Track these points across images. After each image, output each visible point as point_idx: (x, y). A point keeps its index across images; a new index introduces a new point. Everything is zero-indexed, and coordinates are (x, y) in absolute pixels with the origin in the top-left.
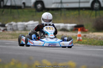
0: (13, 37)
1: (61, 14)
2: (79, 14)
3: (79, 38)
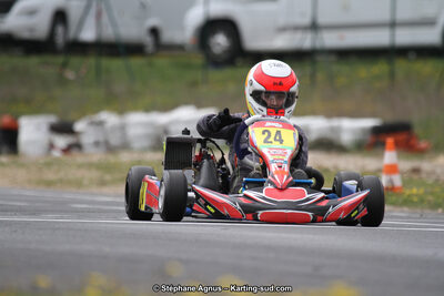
0: (108, 177)
1: (313, 76)
2: (392, 75)
3: (391, 181)
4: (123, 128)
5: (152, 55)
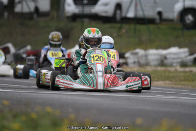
4: (146, 56)
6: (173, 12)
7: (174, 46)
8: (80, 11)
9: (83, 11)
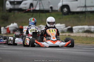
5: (51, 12)
6: (58, 7)
7: (58, 23)
8: (13, 7)
9: (14, 7)
